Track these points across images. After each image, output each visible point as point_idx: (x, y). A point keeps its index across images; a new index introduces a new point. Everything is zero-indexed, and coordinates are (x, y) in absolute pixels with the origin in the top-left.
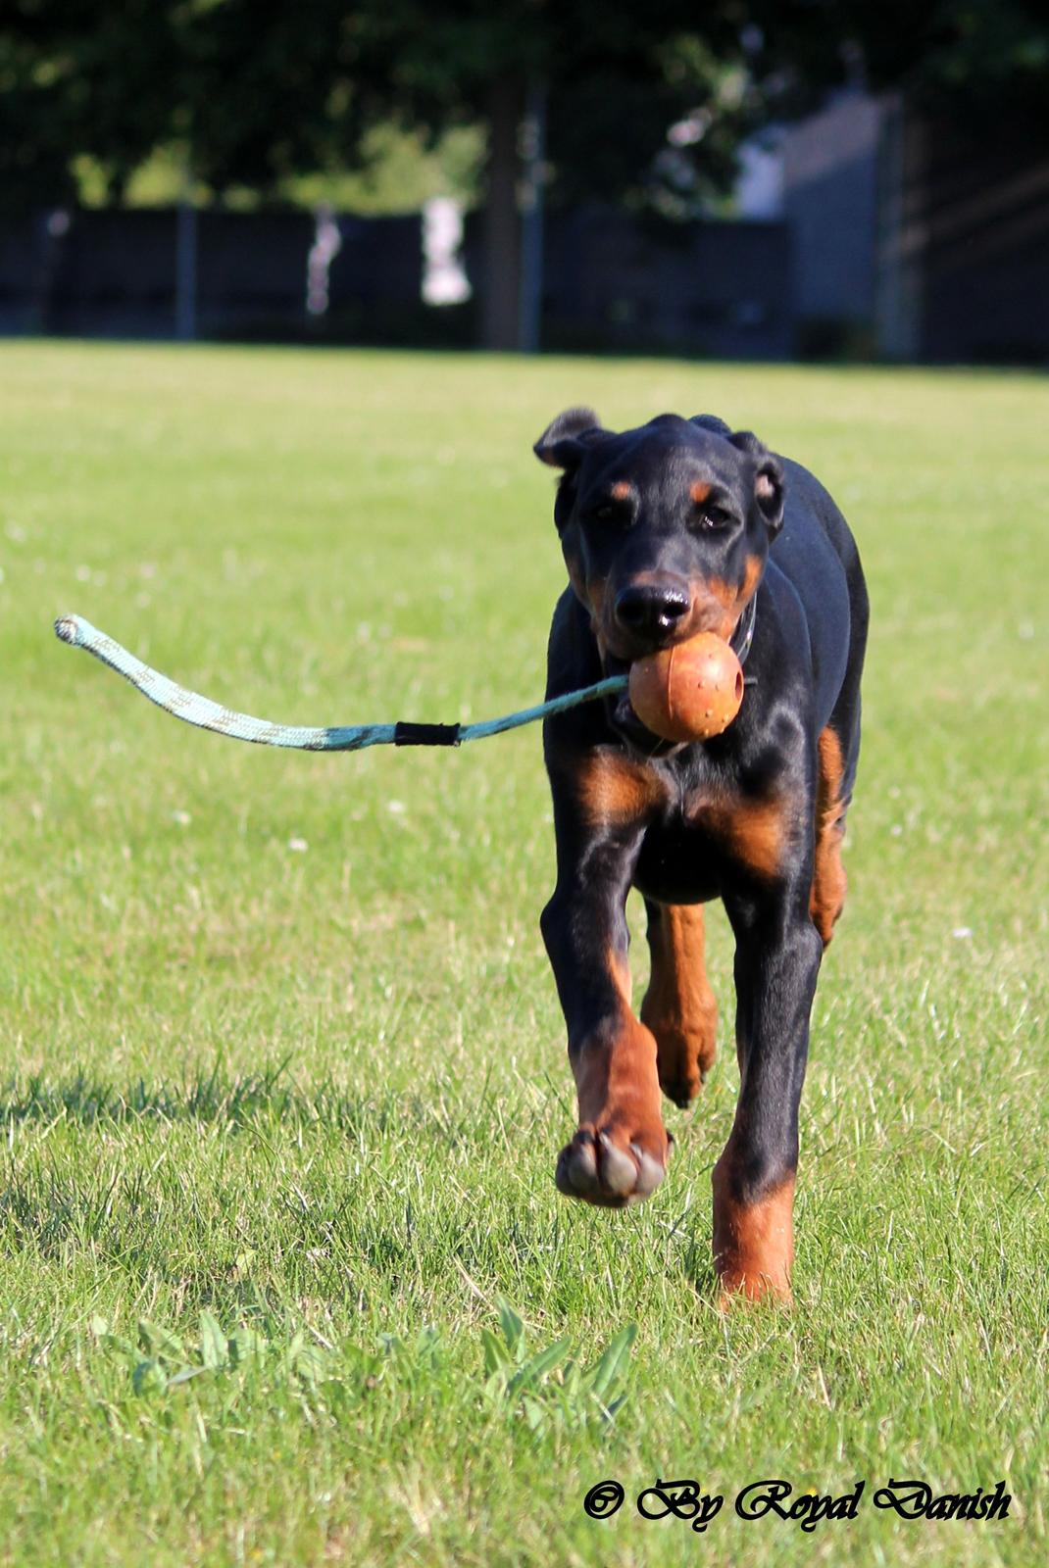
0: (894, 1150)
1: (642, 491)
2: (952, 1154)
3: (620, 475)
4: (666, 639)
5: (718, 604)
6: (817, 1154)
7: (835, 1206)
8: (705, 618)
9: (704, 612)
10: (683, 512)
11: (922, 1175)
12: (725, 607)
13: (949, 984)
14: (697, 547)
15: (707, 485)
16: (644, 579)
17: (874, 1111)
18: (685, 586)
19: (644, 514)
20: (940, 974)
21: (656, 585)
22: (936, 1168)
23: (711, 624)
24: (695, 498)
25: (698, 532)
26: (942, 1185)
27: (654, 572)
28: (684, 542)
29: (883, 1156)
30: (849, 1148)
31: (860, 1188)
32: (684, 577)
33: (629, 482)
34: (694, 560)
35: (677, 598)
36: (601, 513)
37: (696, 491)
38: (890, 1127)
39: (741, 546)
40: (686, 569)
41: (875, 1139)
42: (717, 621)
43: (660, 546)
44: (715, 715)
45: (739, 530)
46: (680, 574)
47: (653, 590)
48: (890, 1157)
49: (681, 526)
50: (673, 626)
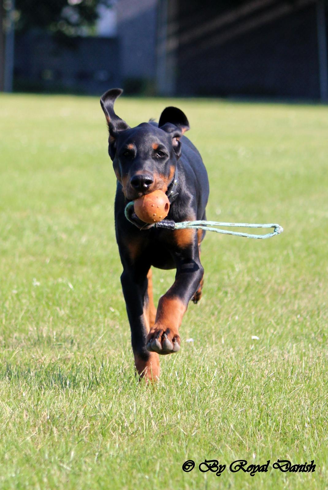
0: (160, 433)
1: (137, 147)
2: (185, 434)
3: (130, 142)
4: (146, 191)
5: (162, 181)
6: (127, 434)
7: (135, 457)
8: (158, 185)
9: (158, 183)
10: (151, 153)
11: (172, 444)
12: (164, 182)
13: (184, 362)
14: (156, 164)
15: (157, 144)
16: (139, 173)
17: (152, 416)
18: (152, 175)
19: (138, 154)
20: (180, 357)
21: (142, 174)
22: (178, 440)
23: (160, 187)
24: (154, 148)
25: (155, 159)
26: (180, 448)
27: (142, 170)
28: (151, 162)
29: (156, 435)
30: (141, 432)
31: (145, 449)
32: (152, 172)
33: (133, 144)
34: (155, 167)
35: (149, 178)
36: (125, 154)
37: (154, 146)
38: (159, 423)
39: (169, 163)
40: (152, 170)
41: (152, 427)
42: (162, 186)
43: (144, 163)
44: (157, 215)
45: (168, 159)
46: (150, 171)
47: (142, 176)
48: (158, 436)
49: (150, 157)
50: (148, 187)
